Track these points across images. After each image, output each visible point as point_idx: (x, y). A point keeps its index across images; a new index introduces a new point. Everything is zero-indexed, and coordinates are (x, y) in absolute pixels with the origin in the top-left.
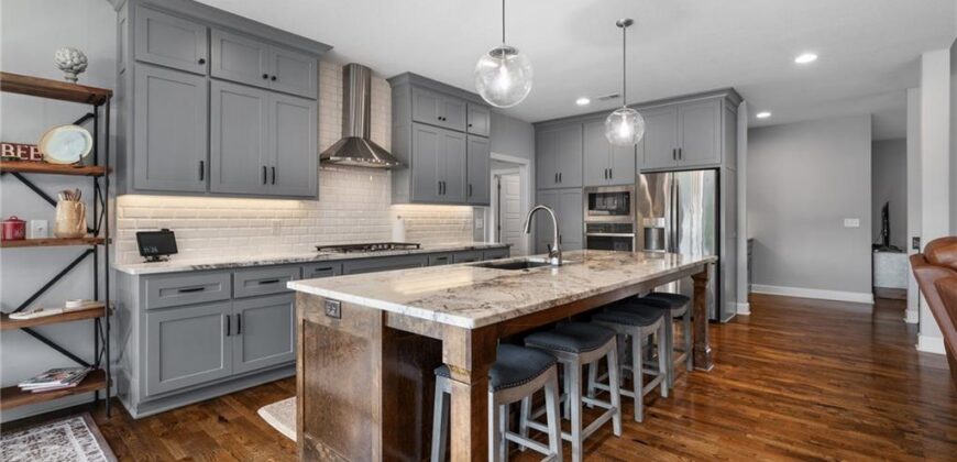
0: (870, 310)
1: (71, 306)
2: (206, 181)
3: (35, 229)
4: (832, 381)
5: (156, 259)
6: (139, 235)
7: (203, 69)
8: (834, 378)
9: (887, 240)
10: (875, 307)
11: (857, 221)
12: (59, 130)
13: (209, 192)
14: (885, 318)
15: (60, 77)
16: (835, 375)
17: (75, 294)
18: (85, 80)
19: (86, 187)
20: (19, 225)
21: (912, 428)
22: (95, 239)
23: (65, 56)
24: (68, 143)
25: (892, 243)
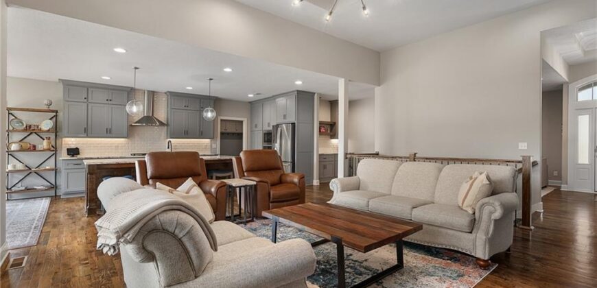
1: (47, 168)
2: (87, 132)
3: (39, 147)
5: (73, 156)
6: (68, 149)
7: (86, 100)
12: (44, 122)
13: (87, 137)
15: (45, 108)
17: (50, 164)
18: (52, 108)
19: (52, 136)
20: (34, 146)
22: (54, 150)
23: (46, 102)
24: (47, 125)
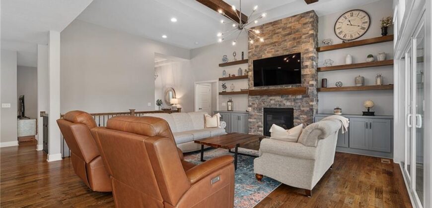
0: (17, 149)
4: (17, 193)
8: (16, 191)
9: (23, 113)
10: (19, 147)
11: (10, 104)
14: (26, 151)
16: (16, 189)
21: (63, 198)
25: (26, 115)
